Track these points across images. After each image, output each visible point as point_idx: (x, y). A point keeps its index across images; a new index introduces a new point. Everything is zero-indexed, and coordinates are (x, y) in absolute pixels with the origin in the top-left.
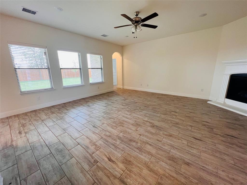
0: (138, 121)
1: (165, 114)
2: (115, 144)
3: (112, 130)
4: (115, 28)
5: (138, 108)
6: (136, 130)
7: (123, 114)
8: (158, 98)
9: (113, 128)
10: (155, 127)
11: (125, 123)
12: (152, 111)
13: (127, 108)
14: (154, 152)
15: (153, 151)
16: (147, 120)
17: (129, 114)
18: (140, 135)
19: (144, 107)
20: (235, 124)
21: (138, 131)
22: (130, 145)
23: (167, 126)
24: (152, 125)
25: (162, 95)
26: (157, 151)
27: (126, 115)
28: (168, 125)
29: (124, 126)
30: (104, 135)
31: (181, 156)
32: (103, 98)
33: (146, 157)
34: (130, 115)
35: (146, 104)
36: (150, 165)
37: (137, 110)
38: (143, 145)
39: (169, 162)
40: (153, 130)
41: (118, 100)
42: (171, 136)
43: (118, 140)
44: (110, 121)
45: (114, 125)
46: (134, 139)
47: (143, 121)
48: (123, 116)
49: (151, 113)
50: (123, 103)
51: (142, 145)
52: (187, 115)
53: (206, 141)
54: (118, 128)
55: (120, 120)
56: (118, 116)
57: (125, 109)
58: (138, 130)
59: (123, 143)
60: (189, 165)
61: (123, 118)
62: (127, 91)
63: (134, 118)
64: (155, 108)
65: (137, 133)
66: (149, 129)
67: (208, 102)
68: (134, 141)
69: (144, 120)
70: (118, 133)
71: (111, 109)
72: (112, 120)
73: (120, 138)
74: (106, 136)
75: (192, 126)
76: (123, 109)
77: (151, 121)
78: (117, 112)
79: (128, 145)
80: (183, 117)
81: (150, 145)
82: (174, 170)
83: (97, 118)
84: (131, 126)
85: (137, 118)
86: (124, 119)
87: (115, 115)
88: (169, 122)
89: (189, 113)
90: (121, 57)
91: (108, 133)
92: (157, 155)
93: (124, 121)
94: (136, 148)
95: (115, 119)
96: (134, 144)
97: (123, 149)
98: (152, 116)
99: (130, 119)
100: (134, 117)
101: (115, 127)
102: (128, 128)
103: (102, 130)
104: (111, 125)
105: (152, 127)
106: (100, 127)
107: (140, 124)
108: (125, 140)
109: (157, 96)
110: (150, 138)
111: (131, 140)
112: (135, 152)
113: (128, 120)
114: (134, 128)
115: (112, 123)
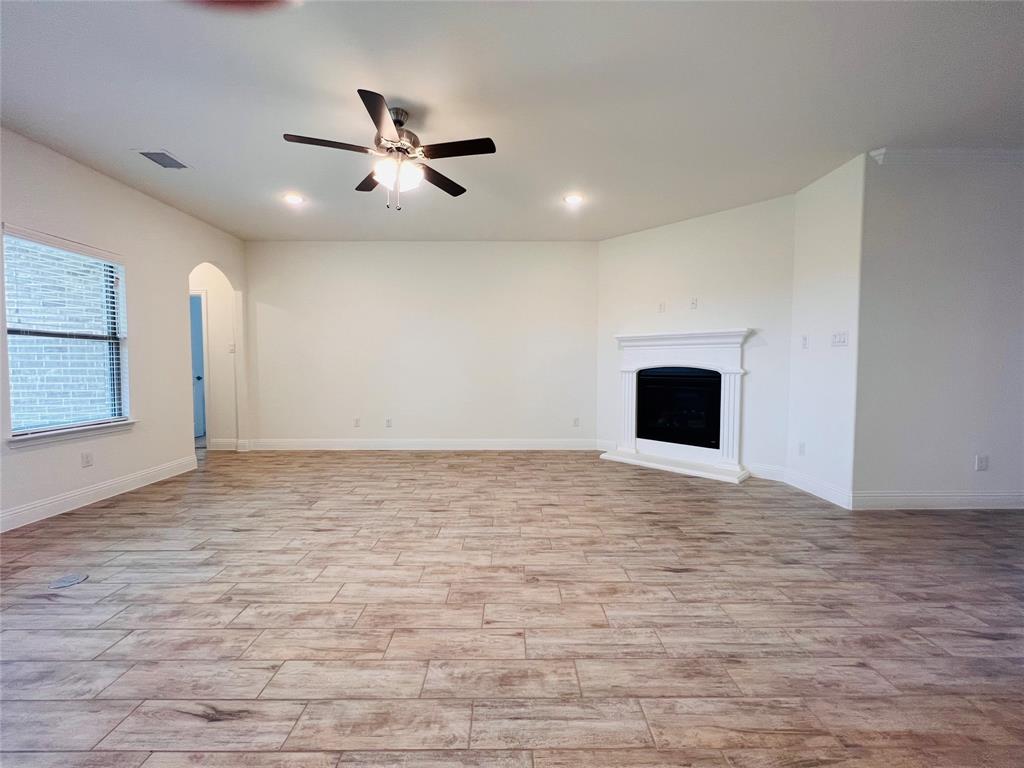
0: (457, 577)
1: (530, 521)
2: (451, 743)
3: (366, 674)
4: (289, 138)
5: (410, 524)
6: (488, 623)
7: (363, 573)
8: (451, 467)
9: (363, 666)
10: (540, 578)
11: (408, 611)
12: (475, 520)
13: (355, 536)
14: (629, 678)
15: (622, 676)
16: (488, 564)
17: (386, 560)
18: (520, 634)
19: (430, 514)
20: (699, 501)
21: (494, 622)
22: (522, 705)
23: (575, 562)
24: (522, 574)
25: (458, 454)
26: (633, 668)
27: (375, 574)
28: (573, 556)
29: (411, 626)
30: (339, 728)
31: (699, 645)
32: (142, 518)
33: (621, 715)
34: (396, 564)
35: (428, 500)
36: (664, 737)
37: (411, 532)
38: (569, 674)
39: (694, 684)
40: (548, 595)
41: (270, 512)
42: (614, 591)
43: (449, 714)
44: (315, 634)
45: (354, 643)
46: (512, 666)
47: (478, 574)
48: (371, 583)
49: (475, 530)
50: (308, 518)
51: (562, 674)
52: (590, 505)
53: (698, 568)
54: (391, 653)
55: (369, 609)
56: (337, 589)
57: (346, 543)
58: (494, 617)
59: (482, 710)
60: (739, 662)
61: (373, 589)
62: (282, 458)
63: (426, 571)
64: (478, 508)
65: (499, 632)
66: (529, 593)
67: (603, 456)
68: (524, 676)
69: (478, 568)
70: (419, 678)
71: (260, 565)
72: (319, 621)
73: (446, 698)
74: (356, 727)
75: (633, 537)
76: (340, 548)
77: (510, 562)
78: (312, 574)
79: (511, 707)
80: (587, 516)
81: (590, 657)
82: (733, 706)
83: (203, 652)
84: (447, 616)
85: (441, 568)
86: (384, 592)
87: (310, 589)
88: (565, 543)
89: (590, 498)
90: (240, 294)
91: (356, 710)
92: (647, 685)
93: (388, 603)
94: (556, 702)
95: (331, 613)
96: (531, 688)
97: (512, 746)
98: (493, 542)
99: (417, 584)
100: (424, 568)
101: (372, 656)
102: (441, 629)
103: (299, 709)
104: (337, 650)
105: (533, 585)
106: (264, 695)
107: (477, 589)
108: (481, 692)
109: (444, 463)
110: (566, 631)
111: (505, 680)
112: (571, 723)
113: (405, 591)
114: (469, 619)
115: (333, 643)
